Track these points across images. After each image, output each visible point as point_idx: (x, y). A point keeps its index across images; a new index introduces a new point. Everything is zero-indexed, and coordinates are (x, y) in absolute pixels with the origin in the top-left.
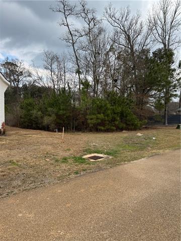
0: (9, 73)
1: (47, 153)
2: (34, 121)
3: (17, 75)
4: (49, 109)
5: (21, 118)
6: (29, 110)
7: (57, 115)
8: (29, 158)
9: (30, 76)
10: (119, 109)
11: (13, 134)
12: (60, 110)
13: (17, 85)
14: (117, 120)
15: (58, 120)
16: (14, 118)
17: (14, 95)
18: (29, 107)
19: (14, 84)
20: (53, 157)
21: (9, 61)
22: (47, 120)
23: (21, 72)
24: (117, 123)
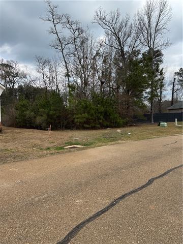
0: (4, 74)
1: (35, 144)
2: (28, 121)
3: (13, 76)
4: (41, 110)
5: (16, 118)
6: (23, 111)
7: (48, 115)
8: (20, 147)
9: (25, 77)
10: (102, 109)
11: (9, 132)
12: (50, 110)
13: (13, 86)
14: (101, 119)
15: (49, 120)
16: (10, 119)
17: (10, 96)
18: (23, 108)
19: (9, 85)
20: (39, 147)
21: (4, 63)
22: (39, 120)
23: (17, 73)
24: (101, 121)
